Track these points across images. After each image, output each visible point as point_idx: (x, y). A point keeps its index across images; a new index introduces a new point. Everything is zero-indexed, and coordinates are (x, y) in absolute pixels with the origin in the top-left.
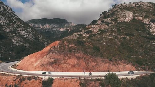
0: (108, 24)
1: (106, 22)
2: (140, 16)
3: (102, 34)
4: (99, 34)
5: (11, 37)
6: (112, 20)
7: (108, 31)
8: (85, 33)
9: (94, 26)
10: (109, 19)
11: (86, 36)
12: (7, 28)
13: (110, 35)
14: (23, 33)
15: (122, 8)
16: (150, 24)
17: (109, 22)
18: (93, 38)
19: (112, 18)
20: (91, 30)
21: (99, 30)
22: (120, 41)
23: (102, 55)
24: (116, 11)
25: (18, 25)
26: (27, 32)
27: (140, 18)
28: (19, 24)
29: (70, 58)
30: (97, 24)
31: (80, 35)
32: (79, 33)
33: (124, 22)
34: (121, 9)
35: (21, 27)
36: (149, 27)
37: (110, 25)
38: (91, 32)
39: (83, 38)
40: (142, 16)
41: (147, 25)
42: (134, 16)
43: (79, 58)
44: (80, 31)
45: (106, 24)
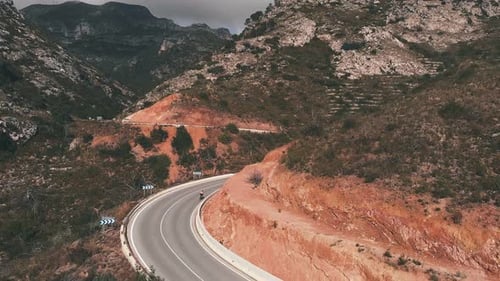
0: (256, 51)
1: (253, 48)
2: (329, 31)
3: (243, 75)
4: (237, 75)
5: (27, 76)
6: (267, 41)
7: (253, 70)
8: (209, 71)
9: (229, 56)
10: (260, 38)
11: (212, 79)
12: (11, 50)
13: (256, 78)
14: (50, 62)
15: (297, 7)
16: (340, 54)
17: (260, 46)
18: (226, 82)
19: (269, 36)
20: (221, 67)
21: (239, 66)
22: (271, 91)
23: (230, 111)
24: (282, 14)
25: (32, 41)
26: (60, 61)
27: (328, 37)
28: (33, 37)
29: (194, 112)
30: (235, 52)
31: (200, 76)
32: (197, 72)
33: (292, 47)
34: (293, 9)
35: (42, 46)
36: (337, 60)
37: (260, 55)
38: (221, 69)
39: (206, 83)
40: (331, 33)
41: (336, 54)
42: (316, 32)
43: (203, 113)
44: (200, 68)
45: (253, 53)
